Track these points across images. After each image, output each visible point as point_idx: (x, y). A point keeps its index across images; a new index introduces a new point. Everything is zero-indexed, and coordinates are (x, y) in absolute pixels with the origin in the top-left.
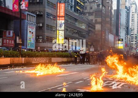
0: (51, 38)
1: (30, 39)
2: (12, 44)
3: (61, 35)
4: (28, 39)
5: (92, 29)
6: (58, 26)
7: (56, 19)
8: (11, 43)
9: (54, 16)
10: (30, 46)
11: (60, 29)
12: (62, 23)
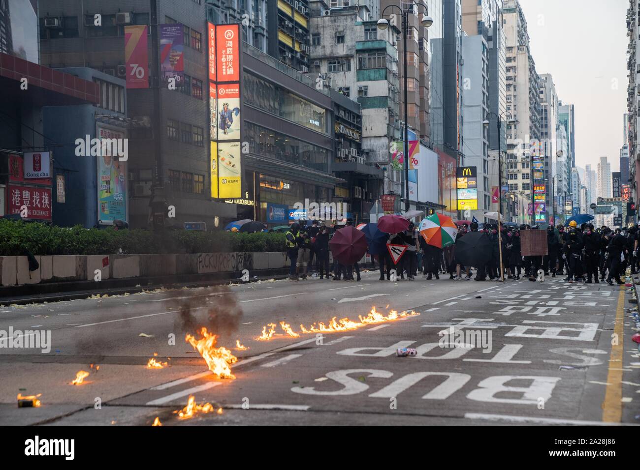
0: (189, 177)
1: (108, 182)
2: (42, 209)
3: (227, 161)
4: (101, 183)
5: (349, 132)
6: (213, 123)
7: (205, 92)
8: (40, 202)
9: (197, 80)
10: (111, 213)
11: (222, 136)
12: (231, 108)
